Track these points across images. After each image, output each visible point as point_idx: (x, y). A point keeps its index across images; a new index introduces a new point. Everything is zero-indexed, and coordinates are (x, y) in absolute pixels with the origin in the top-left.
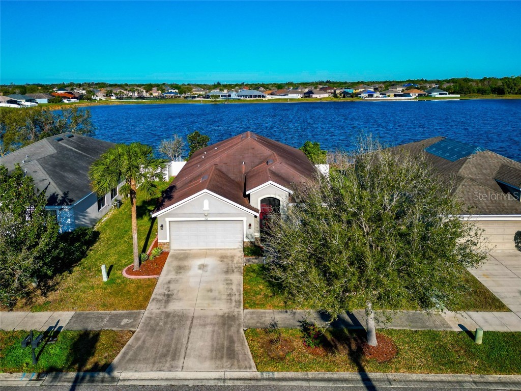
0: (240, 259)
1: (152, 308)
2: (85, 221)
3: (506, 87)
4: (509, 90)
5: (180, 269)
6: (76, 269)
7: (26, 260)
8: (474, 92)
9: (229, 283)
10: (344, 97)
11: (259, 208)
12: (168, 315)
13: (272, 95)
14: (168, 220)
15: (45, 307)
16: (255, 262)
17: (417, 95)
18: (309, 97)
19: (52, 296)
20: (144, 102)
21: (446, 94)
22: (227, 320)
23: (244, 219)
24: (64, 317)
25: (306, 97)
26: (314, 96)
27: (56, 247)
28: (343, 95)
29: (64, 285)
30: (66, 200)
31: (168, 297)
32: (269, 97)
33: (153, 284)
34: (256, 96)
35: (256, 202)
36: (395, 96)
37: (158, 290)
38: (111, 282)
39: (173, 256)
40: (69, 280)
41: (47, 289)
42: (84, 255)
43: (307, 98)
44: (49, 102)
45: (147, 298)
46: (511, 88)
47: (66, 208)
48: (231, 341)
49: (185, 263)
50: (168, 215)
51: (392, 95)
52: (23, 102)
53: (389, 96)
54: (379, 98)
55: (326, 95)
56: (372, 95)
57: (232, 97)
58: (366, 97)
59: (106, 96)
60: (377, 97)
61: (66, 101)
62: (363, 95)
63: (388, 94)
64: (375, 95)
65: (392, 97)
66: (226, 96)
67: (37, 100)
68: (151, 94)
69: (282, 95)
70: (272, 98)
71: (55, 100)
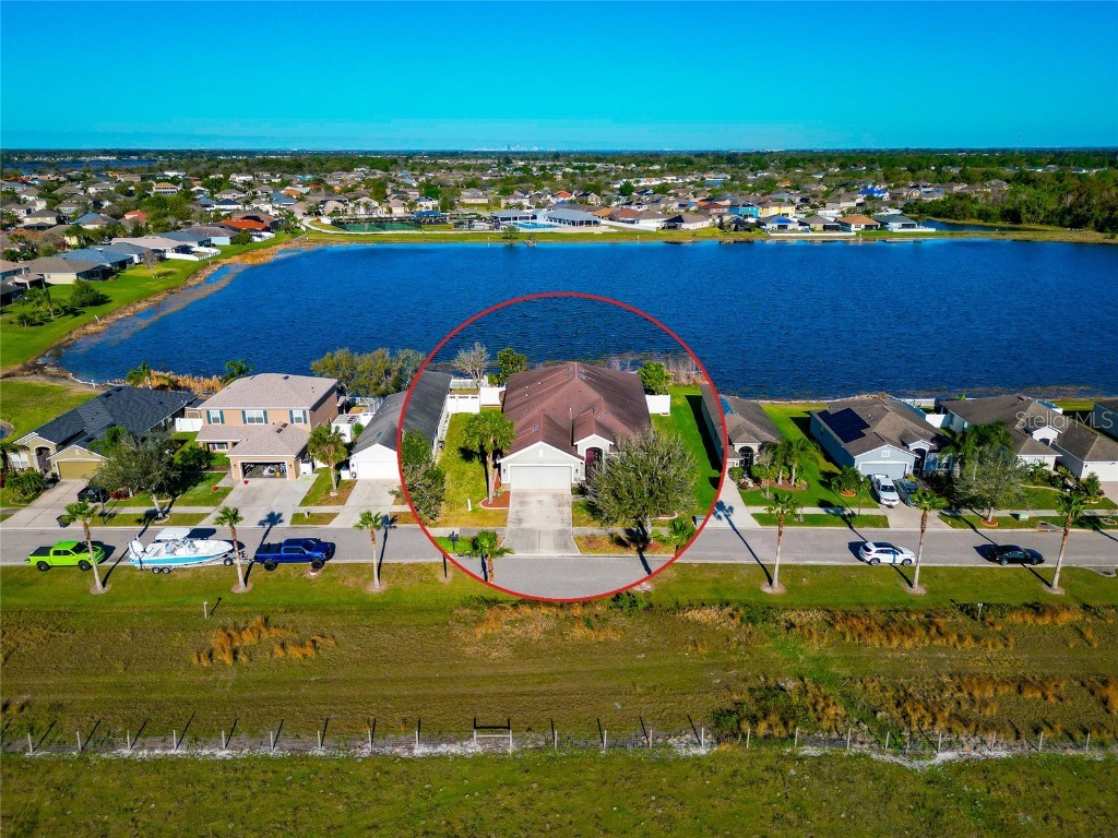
0: (569, 497)
1: (511, 526)
3: (1024, 210)
4: (1029, 216)
5: (523, 503)
8: (973, 217)
9: (562, 512)
10: (736, 229)
11: (585, 456)
12: (523, 530)
13: (611, 219)
14: (509, 465)
16: (581, 499)
17: (863, 226)
18: (675, 227)
19: (437, 519)
20: (388, 239)
21: (913, 226)
22: (562, 533)
23: (572, 465)
25: (669, 228)
26: (684, 226)
28: (734, 226)
31: (520, 520)
32: (605, 227)
33: (506, 513)
34: (581, 223)
35: (582, 452)
36: (825, 228)
37: (511, 516)
39: (514, 494)
43: (671, 231)
44: (232, 243)
45: (506, 520)
46: (1033, 213)
48: (566, 542)
49: (526, 499)
50: (510, 461)
51: (820, 227)
52: (196, 248)
53: (813, 230)
54: (795, 234)
55: (706, 224)
56: (785, 227)
57: (540, 221)
58: (773, 231)
59: (310, 213)
60: (794, 230)
61: (257, 239)
62: (769, 226)
63: (812, 226)
64: (790, 226)
65: (818, 231)
66: (528, 218)
67: (214, 240)
68: (390, 211)
69: (628, 222)
70: (611, 227)
71: (241, 239)
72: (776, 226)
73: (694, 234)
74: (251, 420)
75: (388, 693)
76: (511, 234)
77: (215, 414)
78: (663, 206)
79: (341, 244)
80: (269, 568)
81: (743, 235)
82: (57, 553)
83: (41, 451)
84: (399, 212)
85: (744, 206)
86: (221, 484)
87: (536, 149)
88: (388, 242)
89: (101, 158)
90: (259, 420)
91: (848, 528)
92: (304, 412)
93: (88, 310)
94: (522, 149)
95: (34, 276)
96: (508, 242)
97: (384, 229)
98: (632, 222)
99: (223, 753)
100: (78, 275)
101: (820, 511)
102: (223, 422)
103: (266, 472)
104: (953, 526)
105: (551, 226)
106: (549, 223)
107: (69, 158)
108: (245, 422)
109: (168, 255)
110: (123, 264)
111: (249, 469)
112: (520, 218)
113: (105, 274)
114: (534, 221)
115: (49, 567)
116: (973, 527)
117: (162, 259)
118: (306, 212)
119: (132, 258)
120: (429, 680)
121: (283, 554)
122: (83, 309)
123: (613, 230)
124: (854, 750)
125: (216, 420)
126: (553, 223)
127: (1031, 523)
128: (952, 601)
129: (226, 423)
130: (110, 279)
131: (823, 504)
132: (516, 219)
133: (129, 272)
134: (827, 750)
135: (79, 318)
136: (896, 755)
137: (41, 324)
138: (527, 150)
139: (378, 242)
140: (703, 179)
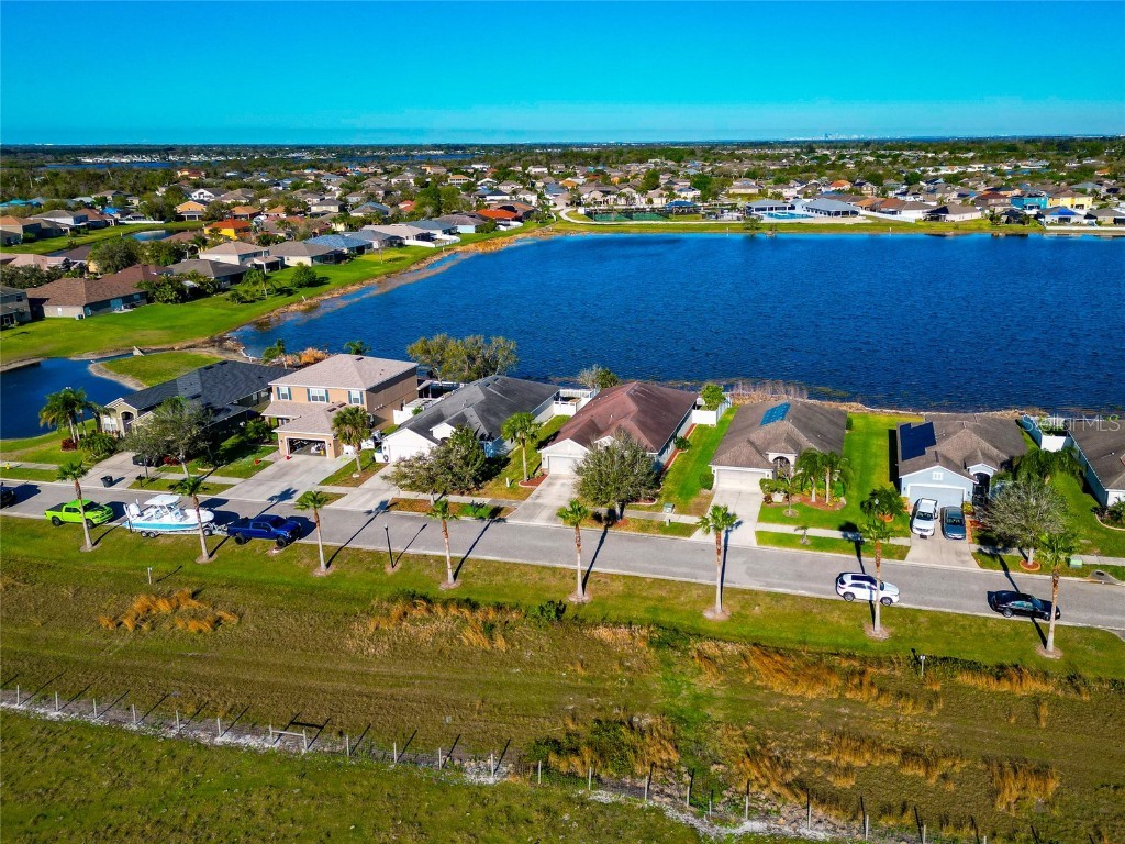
1: (529, 500)
2: (503, 452)
5: (550, 485)
6: (494, 480)
7: (471, 471)
10: (1007, 222)
12: (536, 504)
13: (872, 210)
14: (548, 454)
15: (478, 495)
18: (937, 219)
19: (481, 491)
24: (486, 500)
25: (932, 219)
26: (949, 217)
27: (483, 466)
28: (1006, 217)
29: (487, 487)
30: (490, 438)
31: (538, 497)
32: (864, 216)
33: (532, 490)
34: (837, 214)
36: (1116, 221)
37: (535, 493)
38: (511, 487)
39: (549, 477)
40: (490, 484)
41: (479, 488)
42: (499, 472)
43: (933, 223)
44: (476, 232)
45: (527, 496)
47: (490, 443)
50: (548, 451)
51: (1110, 220)
52: (439, 235)
53: (1099, 224)
54: (1078, 227)
55: (977, 215)
56: (1068, 220)
57: (798, 211)
58: (1052, 224)
59: (572, 204)
60: (1077, 224)
61: (502, 228)
62: (1048, 219)
63: (1100, 218)
64: (1074, 219)
65: (1106, 225)
66: (785, 208)
67: (461, 229)
68: (650, 201)
69: (889, 213)
70: (868, 217)
71: (487, 227)
72: (1056, 218)
73: (956, 226)
74: (315, 398)
75: (242, 677)
76: (754, 225)
77: (284, 390)
78: (939, 195)
79: (580, 235)
80: (239, 541)
81: (1017, 228)
82: (68, 510)
83: (127, 416)
84: (659, 203)
85: (1030, 196)
86: (266, 459)
87: (855, 137)
88: (628, 232)
89: (431, 152)
90: (322, 399)
91: (855, 557)
92: (361, 393)
93: (301, 291)
94: (841, 138)
95: (272, 258)
96: (749, 232)
97: (631, 219)
98: (894, 213)
99: (54, 714)
100: (312, 258)
101: (837, 535)
102: (290, 399)
103: (313, 449)
104: (982, 567)
105: (807, 216)
106: (806, 213)
107: (404, 153)
108: (309, 400)
109: (407, 242)
110: (360, 250)
111: (295, 446)
112: (776, 209)
113: (338, 257)
114: (791, 211)
115: (62, 523)
116: (1006, 569)
117: (401, 245)
118: (569, 202)
119: (371, 244)
120: (290, 669)
121: (251, 528)
122: (299, 290)
123: (869, 221)
124: (651, 803)
125: (285, 396)
126: (810, 213)
127: (1082, 572)
128: (913, 651)
129: (294, 401)
130: (342, 263)
131: (848, 528)
132: (772, 209)
133: (364, 257)
134: (622, 798)
135: (291, 297)
136: (696, 816)
137: (252, 302)
138: (846, 138)
139: (618, 232)
140: (1017, 167)
